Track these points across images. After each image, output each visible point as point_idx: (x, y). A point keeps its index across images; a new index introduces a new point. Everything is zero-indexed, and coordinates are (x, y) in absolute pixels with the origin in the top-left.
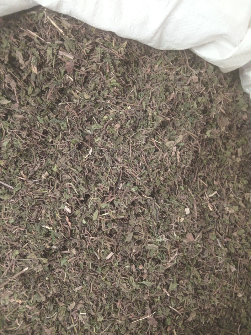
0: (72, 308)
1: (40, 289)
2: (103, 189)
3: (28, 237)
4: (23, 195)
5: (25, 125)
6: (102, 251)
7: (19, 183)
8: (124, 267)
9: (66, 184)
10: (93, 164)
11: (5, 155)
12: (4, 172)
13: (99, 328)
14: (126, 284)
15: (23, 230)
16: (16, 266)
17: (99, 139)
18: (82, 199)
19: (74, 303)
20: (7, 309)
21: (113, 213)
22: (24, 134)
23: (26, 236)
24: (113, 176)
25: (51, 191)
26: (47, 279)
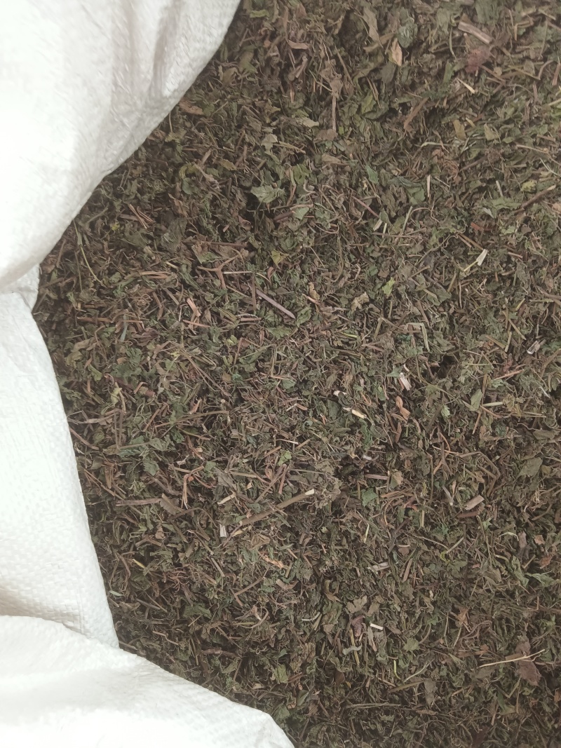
0: (356, 610)
1: (306, 549)
2: (492, 348)
3: (312, 426)
4: (313, 333)
5: (344, 178)
6: (460, 488)
7: (307, 308)
8: (502, 533)
9: (406, 327)
10: (480, 287)
11: (287, 241)
12: (277, 279)
13: (407, 665)
14: (501, 572)
15: (306, 409)
16: (285, 482)
17: (511, 230)
18: (436, 364)
19: (365, 598)
20: (237, 580)
21: (516, 402)
22: (339, 199)
23: (310, 422)
24: (524, 321)
25: (366, 338)
26: (324, 530)
